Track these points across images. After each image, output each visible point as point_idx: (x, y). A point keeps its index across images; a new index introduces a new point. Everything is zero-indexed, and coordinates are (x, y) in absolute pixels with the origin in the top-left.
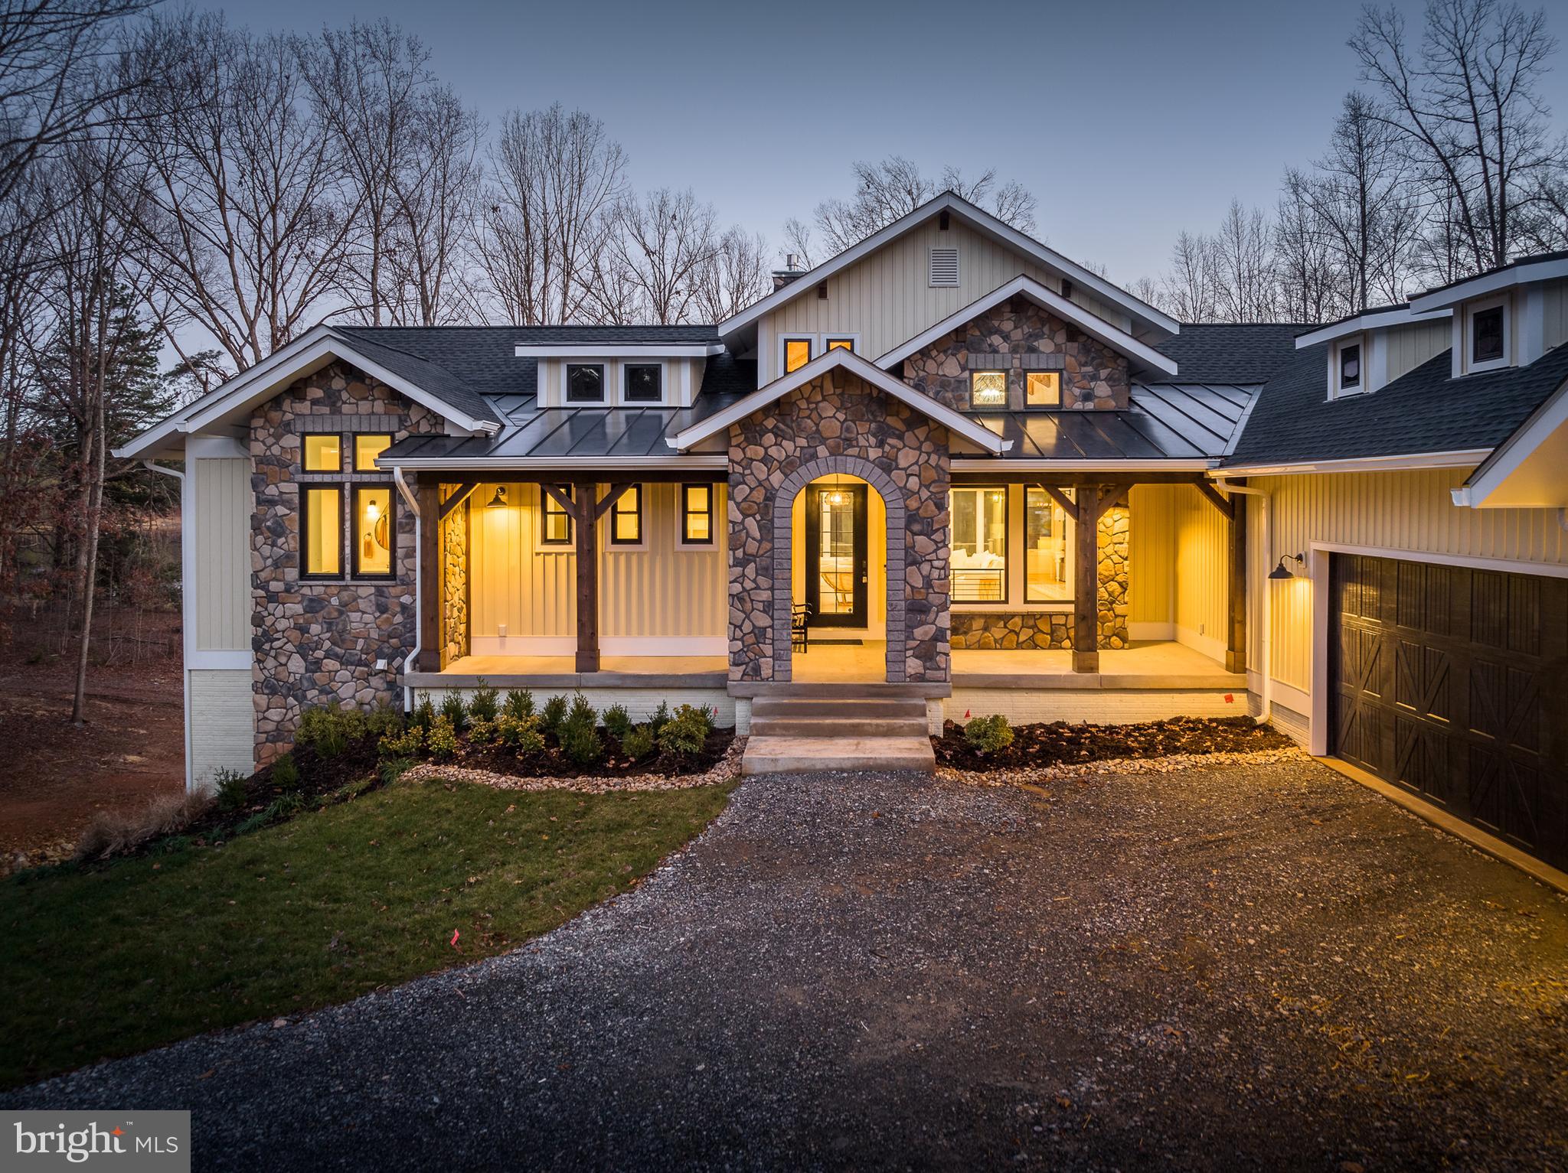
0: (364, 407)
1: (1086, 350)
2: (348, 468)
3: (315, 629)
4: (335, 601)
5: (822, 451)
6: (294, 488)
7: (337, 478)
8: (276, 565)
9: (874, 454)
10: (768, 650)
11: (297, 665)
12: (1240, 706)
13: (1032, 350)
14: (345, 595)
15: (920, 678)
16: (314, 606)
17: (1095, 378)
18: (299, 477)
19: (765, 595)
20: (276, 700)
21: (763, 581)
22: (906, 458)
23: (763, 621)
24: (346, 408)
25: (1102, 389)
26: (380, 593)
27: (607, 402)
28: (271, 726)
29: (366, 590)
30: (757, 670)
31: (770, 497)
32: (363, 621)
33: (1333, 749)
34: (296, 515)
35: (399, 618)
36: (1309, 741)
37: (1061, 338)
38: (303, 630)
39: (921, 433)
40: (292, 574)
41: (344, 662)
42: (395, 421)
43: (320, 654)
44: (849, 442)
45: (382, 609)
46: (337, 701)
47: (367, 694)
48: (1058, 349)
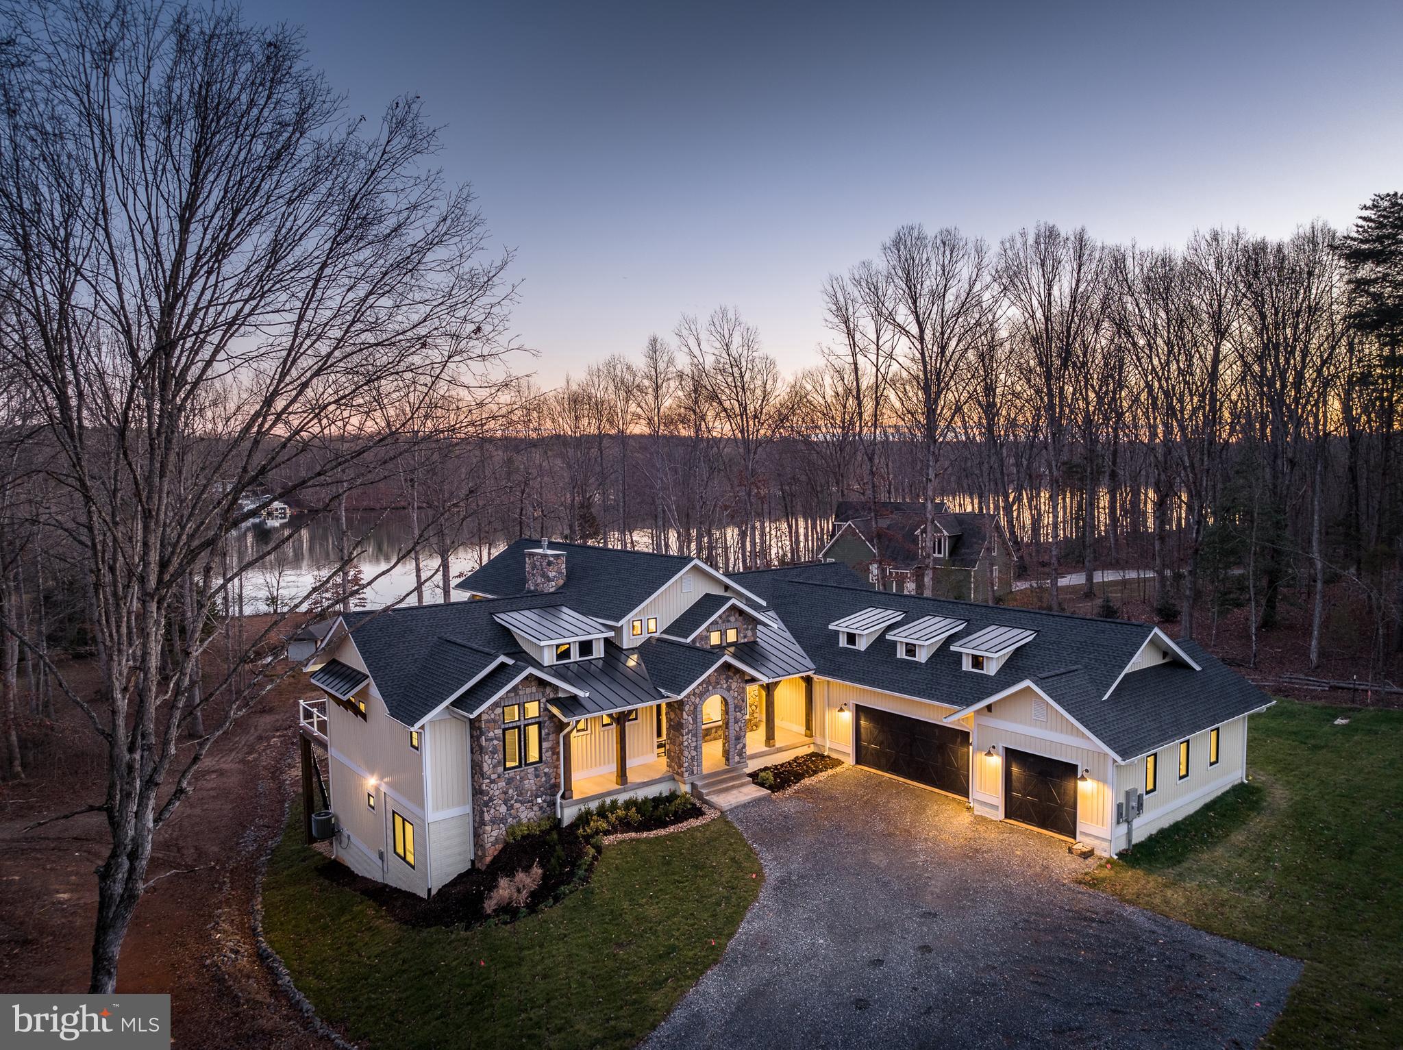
0: (528, 691)
1: (744, 619)
2: (522, 718)
3: (511, 791)
4: (518, 777)
5: (711, 688)
6: (500, 731)
7: (518, 724)
8: (494, 767)
9: (725, 686)
10: (695, 763)
11: (503, 809)
12: (812, 749)
13: (729, 621)
14: (522, 774)
15: (739, 762)
16: (509, 781)
17: (747, 629)
18: (503, 726)
19: (694, 744)
20: (496, 826)
21: (694, 739)
22: (734, 686)
23: (694, 753)
24: (521, 692)
25: (749, 633)
26: (536, 769)
27: (572, 660)
28: (493, 839)
29: (531, 769)
30: (693, 772)
31: (695, 708)
32: (530, 784)
33: (858, 762)
34: (501, 743)
35: (544, 779)
36: (849, 761)
37: (737, 615)
38: (505, 793)
39: (738, 676)
40: (500, 769)
41: (522, 803)
42: (541, 694)
43: (513, 802)
44: (718, 683)
45: (537, 776)
46: (520, 820)
47: (532, 814)
48: (736, 620)
